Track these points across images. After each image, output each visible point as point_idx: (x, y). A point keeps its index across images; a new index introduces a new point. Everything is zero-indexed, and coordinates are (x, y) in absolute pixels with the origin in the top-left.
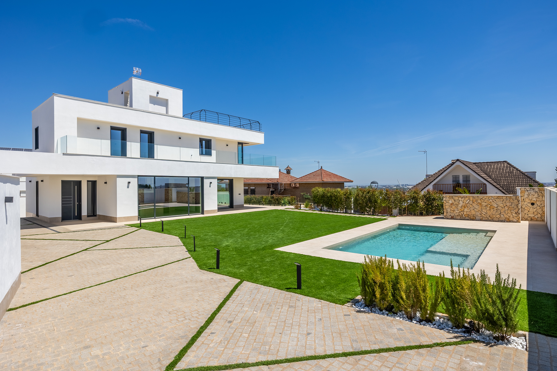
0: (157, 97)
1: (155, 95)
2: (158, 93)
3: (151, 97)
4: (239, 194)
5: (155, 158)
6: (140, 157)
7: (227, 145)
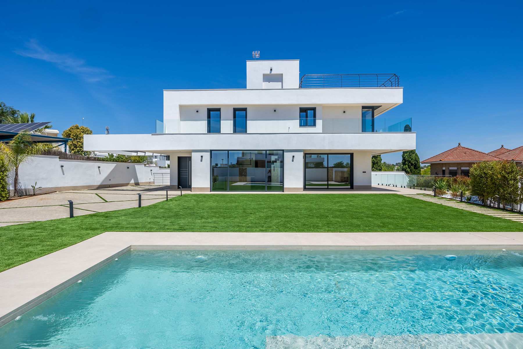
0: (270, 74)
1: (268, 72)
2: (271, 70)
3: (264, 75)
4: (363, 172)
5: (247, 133)
6: (233, 133)
7: (344, 112)
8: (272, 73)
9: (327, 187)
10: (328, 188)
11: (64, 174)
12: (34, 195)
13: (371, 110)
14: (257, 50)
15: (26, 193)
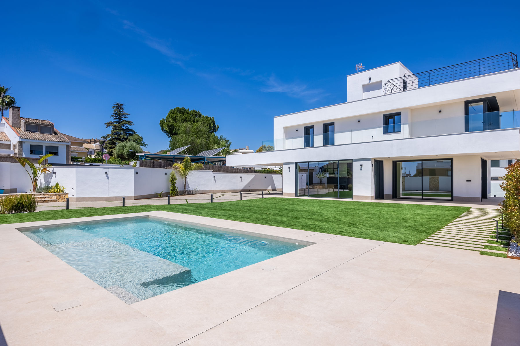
0: (369, 83)
1: (367, 82)
2: (370, 79)
3: (364, 86)
4: (467, 181)
5: (335, 145)
6: (323, 146)
7: (440, 112)
8: (371, 82)
9: (421, 197)
10: (422, 199)
11: (216, 182)
12: (196, 194)
13: (482, 103)
14: (360, 63)
15: (193, 193)
